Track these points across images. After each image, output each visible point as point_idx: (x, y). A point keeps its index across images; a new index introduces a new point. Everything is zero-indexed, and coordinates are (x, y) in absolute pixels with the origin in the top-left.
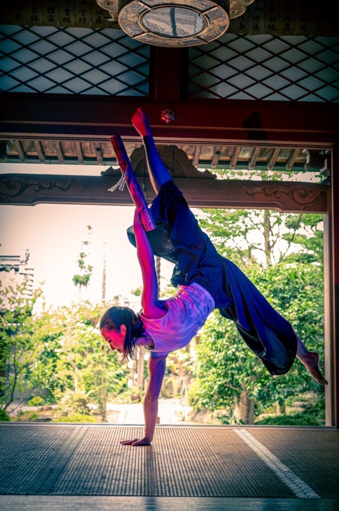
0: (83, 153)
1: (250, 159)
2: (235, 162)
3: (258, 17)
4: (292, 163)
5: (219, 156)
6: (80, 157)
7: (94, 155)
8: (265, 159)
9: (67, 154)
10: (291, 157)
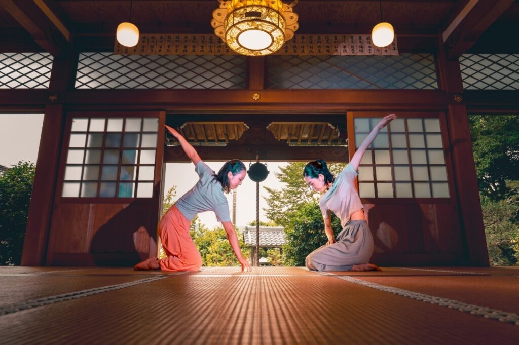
0: (217, 137)
1: (308, 138)
2: (300, 140)
3: (303, 47)
4: (331, 139)
5: (291, 137)
6: (216, 139)
7: (223, 139)
8: (316, 138)
9: (209, 138)
10: (330, 136)
